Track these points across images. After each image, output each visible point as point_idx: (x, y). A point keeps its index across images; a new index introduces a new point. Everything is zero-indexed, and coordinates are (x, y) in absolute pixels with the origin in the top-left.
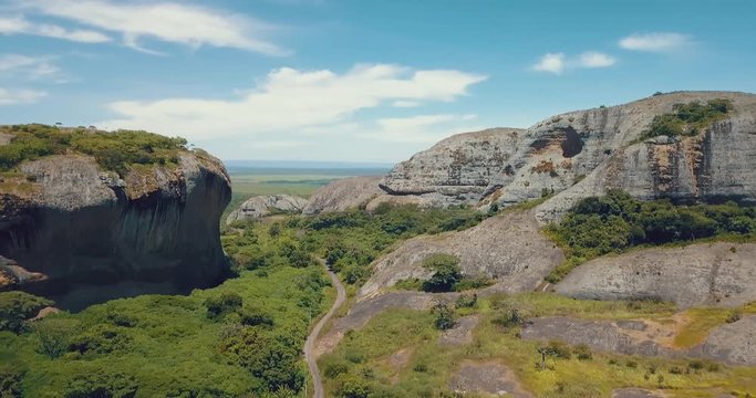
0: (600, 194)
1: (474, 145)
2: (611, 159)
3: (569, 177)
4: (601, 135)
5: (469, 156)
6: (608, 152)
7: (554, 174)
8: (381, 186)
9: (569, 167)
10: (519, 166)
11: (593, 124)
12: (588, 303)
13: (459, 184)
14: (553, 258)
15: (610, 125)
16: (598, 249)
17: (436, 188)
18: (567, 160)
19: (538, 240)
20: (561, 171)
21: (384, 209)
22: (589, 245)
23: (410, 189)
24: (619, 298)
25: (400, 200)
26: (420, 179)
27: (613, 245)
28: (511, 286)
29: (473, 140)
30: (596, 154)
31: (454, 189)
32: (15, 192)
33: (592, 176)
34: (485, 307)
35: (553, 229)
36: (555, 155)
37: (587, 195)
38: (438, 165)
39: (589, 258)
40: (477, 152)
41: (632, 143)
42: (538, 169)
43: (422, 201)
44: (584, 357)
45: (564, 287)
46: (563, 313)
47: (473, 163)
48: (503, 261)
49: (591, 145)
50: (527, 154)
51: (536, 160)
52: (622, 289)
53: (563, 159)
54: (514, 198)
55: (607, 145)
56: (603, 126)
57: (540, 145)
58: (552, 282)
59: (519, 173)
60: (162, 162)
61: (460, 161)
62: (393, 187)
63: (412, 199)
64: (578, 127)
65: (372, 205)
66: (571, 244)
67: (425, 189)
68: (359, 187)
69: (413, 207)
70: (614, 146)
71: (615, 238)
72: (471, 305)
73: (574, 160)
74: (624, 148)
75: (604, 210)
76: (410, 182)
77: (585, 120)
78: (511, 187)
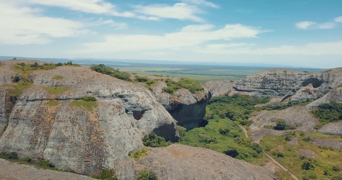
0: (328, 102)
1: (270, 75)
2: (332, 91)
3: (315, 94)
4: (327, 82)
5: (269, 79)
6: (330, 88)
7: (310, 93)
8: (234, 88)
9: (315, 91)
10: (298, 90)
11: (325, 78)
12: (329, 136)
13: (264, 89)
14: (315, 122)
15: (331, 79)
16: (329, 120)
17: (256, 89)
18: (315, 89)
19: (310, 116)
20: (313, 92)
21: (235, 96)
22: (327, 119)
23: (245, 89)
24: (338, 135)
25: (242, 93)
26: (249, 86)
27: (334, 119)
28: (304, 129)
29: (270, 73)
30: (326, 88)
31: (263, 90)
32: (176, 100)
33: (326, 96)
34: (298, 135)
35: (313, 113)
36: (310, 87)
37: (324, 102)
38: (257, 81)
39: (328, 123)
40: (272, 77)
41: (339, 86)
42: (304, 91)
43: (250, 94)
44: (332, 150)
45: (321, 130)
46: (322, 138)
47: (270, 81)
48: (299, 122)
49: (324, 85)
50: (301, 86)
51: (304, 88)
52: (339, 132)
53: (313, 88)
54: (296, 100)
55: (329, 86)
56: (328, 79)
57: (305, 83)
58: (317, 129)
59: (298, 92)
60: (201, 90)
61: (265, 81)
62: (239, 88)
63: (246, 93)
64: (319, 79)
65: (231, 94)
66: (320, 118)
67: (252, 89)
68: (220, 85)
69: (247, 96)
70: (332, 87)
71: (335, 117)
72: (293, 135)
73: (317, 89)
74: (336, 88)
75: (330, 108)
76: (245, 87)
77: (321, 77)
78: (295, 96)
